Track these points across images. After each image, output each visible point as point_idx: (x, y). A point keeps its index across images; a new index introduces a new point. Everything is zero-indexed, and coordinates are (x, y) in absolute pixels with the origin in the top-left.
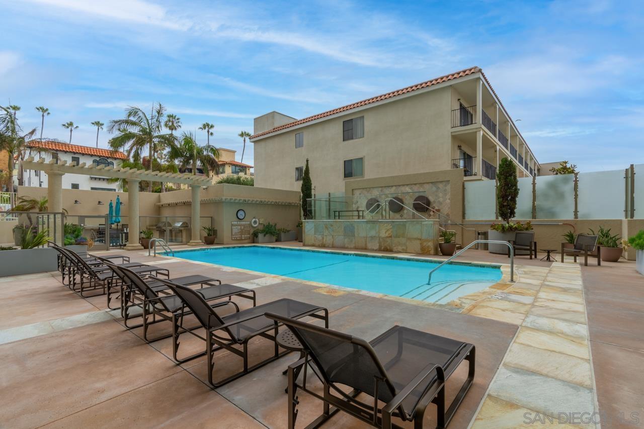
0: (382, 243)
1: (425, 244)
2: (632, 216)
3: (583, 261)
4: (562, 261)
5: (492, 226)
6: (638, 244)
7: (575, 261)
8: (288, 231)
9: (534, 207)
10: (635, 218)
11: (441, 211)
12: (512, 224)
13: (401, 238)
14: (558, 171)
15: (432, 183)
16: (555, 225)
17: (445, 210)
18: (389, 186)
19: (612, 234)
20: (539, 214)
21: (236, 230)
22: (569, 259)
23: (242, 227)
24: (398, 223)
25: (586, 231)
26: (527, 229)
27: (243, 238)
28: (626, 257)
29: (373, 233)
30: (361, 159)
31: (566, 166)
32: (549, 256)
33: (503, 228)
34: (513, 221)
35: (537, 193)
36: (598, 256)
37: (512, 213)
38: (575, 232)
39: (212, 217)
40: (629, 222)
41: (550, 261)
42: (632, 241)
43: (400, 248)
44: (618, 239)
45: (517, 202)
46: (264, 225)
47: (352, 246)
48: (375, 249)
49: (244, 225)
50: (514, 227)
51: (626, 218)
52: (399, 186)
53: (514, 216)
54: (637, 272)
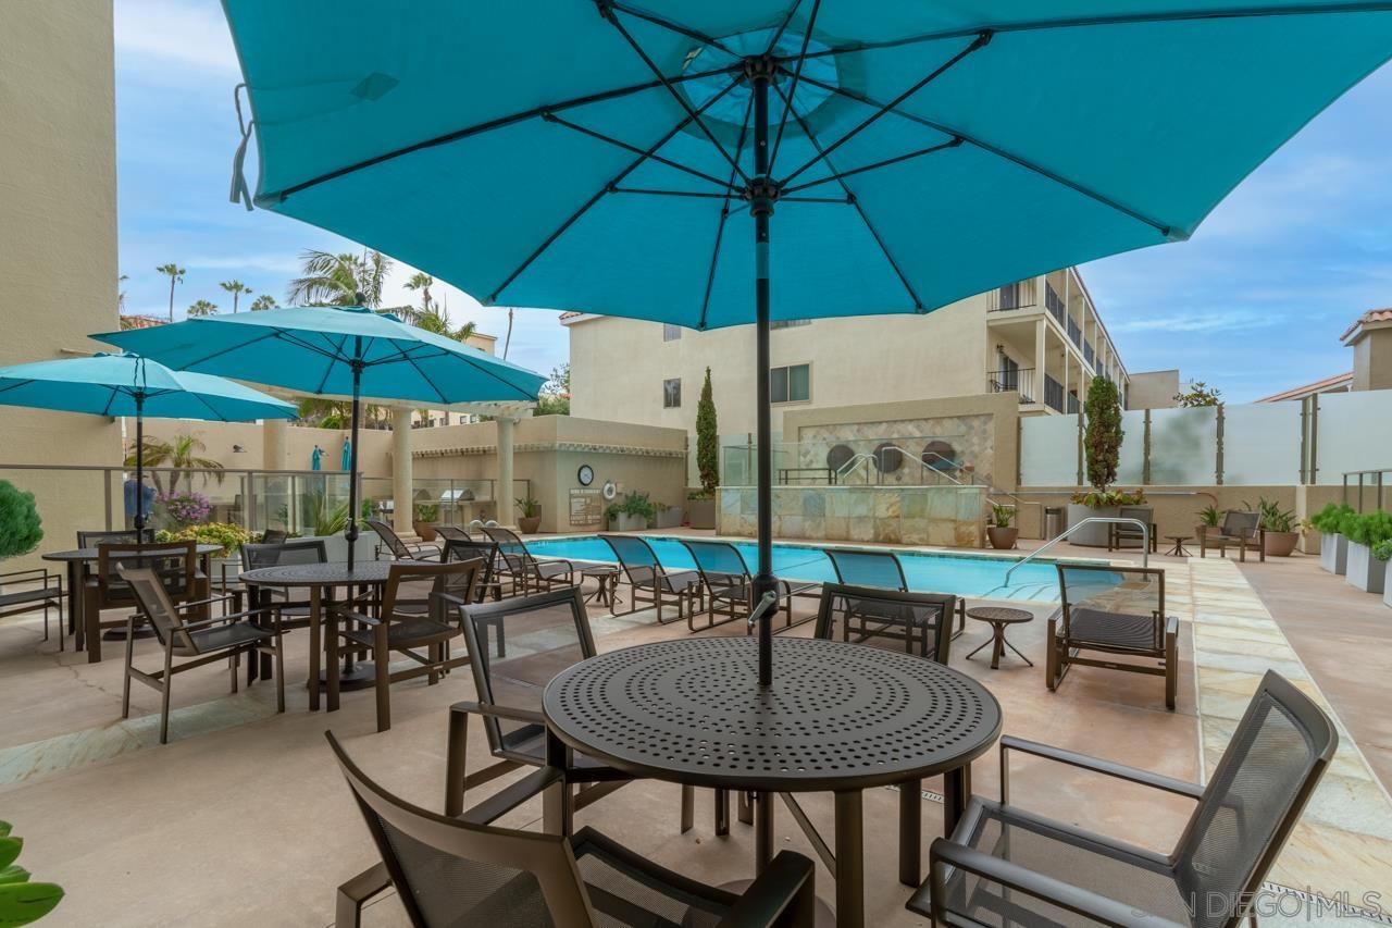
0: (881, 529)
1: (963, 529)
2: (1313, 481)
3: (1238, 556)
4: (1203, 556)
5: (1075, 497)
6: (1325, 525)
7: (1223, 556)
8: (669, 508)
9: (1147, 464)
10: (1317, 484)
11: (977, 469)
12: (1114, 494)
13: (917, 519)
14: (1187, 399)
15: (959, 417)
16: (1185, 496)
17: (984, 468)
18: (873, 423)
19: (1282, 510)
20: (1155, 477)
21: (577, 505)
22: (1213, 554)
23: (588, 501)
24: (910, 492)
25: (1238, 506)
26: (1138, 502)
27: (590, 522)
28: (1303, 550)
29: (862, 510)
30: (805, 368)
31: (1201, 392)
32: (1179, 548)
33: (1098, 499)
34: (1112, 489)
35: (1152, 438)
36: (1260, 548)
37: (1111, 475)
38: (1217, 506)
39: (528, 481)
40: (1309, 490)
41: (1181, 555)
42: (1316, 520)
43: (915, 537)
44: (1291, 518)
45: (1120, 456)
46: (626, 496)
47: (821, 533)
48: (866, 539)
49: (590, 496)
50: (1116, 498)
51: (1303, 481)
52: (895, 421)
53: (1114, 480)
54: (1323, 569)
